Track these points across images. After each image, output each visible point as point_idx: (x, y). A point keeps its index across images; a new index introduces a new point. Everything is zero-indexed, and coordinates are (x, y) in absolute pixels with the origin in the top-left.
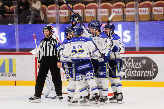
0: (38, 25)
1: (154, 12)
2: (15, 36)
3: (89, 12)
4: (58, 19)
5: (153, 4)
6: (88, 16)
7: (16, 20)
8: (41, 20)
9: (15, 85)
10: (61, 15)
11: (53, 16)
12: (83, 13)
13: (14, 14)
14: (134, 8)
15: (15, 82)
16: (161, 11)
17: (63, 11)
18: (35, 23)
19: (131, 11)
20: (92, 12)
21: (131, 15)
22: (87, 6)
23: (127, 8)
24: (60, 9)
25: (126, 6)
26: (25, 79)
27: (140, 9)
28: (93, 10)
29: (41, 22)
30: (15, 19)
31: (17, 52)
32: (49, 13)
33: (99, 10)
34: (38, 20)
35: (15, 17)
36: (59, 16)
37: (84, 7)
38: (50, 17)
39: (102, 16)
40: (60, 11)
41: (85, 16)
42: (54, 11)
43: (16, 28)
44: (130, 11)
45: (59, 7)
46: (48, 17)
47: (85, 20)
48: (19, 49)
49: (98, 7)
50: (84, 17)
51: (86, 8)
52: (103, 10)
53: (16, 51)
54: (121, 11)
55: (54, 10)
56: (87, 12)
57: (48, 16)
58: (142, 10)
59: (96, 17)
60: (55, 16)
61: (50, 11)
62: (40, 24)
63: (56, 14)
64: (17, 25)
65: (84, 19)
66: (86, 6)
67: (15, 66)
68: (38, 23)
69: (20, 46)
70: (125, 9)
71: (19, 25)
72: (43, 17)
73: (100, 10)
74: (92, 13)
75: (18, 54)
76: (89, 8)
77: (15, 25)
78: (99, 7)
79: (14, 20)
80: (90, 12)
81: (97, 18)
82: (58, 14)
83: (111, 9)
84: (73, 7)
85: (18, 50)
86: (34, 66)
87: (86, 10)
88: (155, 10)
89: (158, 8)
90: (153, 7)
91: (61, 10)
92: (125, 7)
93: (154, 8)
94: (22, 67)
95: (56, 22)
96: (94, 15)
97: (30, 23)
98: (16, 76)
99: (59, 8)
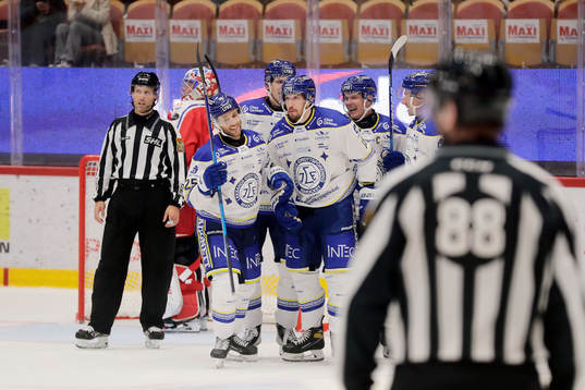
0: (91, 72)
1: (507, 35)
2: (9, 107)
3: (275, 30)
4: (165, 50)
5: (506, 8)
6: (270, 44)
7: (14, 49)
8: (104, 52)
9: (6, 283)
10: (174, 39)
11: (147, 40)
12: (256, 31)
13: (9, 30)
14: (436, 18)
15: (6, 272)
16: (532, 31)
17: (184, 24)
18: (80, 61)
19: (427, 31)
20: (285, 30)
21: (424, 45)
22: (269, 7)
23: (411, 18)
24: (171, 16)
25: (407, 10)
26: (42, 263)
27: (459, 23)
28: (291, 24)
29: (102, 60)
30: (10, 45)
31: (16, 164)
32: (131, 30)
33: (312, 23)
34: (94, 52)
35: (10, 39)
36: (169, 42)
37: (257, 11)
38: (136, 44)
39: (321, 46)
40: (173, 22)
41: (261, 42)
42: (151, 23)
43: (13, 80)
44: (423, 29)
45: (168, 6)
46: (130, 43)
47: (261, 57)
48: (21, 156)
49: (308, 11)
50: (258, 47)
51: (264, 15)
52: (325, 23)
53: (12, 162)
54: (389, 27)
55: (152, 17)
56: (270, 30)
57: (130, 39)
58: (464, 28)
59: (299, 46)
60: (153, 39)
61: (137, 23)
62: (101, 66)
63: (157, 31)
64: (19, 68)
65: (259, 55)
66: (264, 8)
67: (8, 215)
68: (93, 65)
69: (26, 143)
70: (403, 21)
71: (25, 68)
72: (112, 42)
73: (315, 23)
74: (285, 33)
75: (18, 172)
76: (275, 15)
77: (12, 69)
78: (311, 14)
79: (6, 48)
80: (278, 29)
81: (302, 53)
82: (163, 33)
83: (355, 21)
84: (218, 10)
85: (16, 157)
86: (73, 217)
87: (267, 23)
88: (513, 30)
89: (521, 23)
90: (506, 17)
91: (177, 18)
92: (406, 16)
93: (509, 22)
94: (30, 221)
95: (157, 64)
96: (292, 40)
97: (64, 64)
98: (7, 251)
99: (168, 12)
